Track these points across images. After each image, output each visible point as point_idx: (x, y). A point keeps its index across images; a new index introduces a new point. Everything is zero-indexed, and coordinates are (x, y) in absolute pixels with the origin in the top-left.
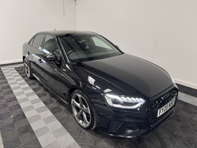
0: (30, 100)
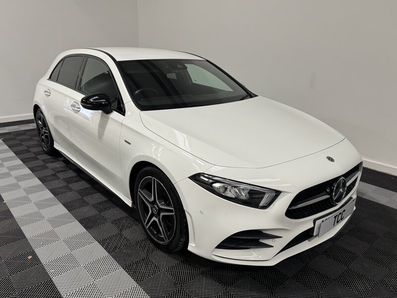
0: (33, 201)
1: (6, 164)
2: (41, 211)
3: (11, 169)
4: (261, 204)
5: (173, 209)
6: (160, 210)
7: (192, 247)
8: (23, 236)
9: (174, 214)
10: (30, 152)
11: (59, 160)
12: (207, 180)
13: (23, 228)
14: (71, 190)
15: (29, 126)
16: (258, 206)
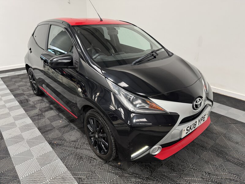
0: (18, 126)
1: (4, 98)
2: (22, 134)
3: (6, 102)
13: (9, 148)
15: (21, 72)
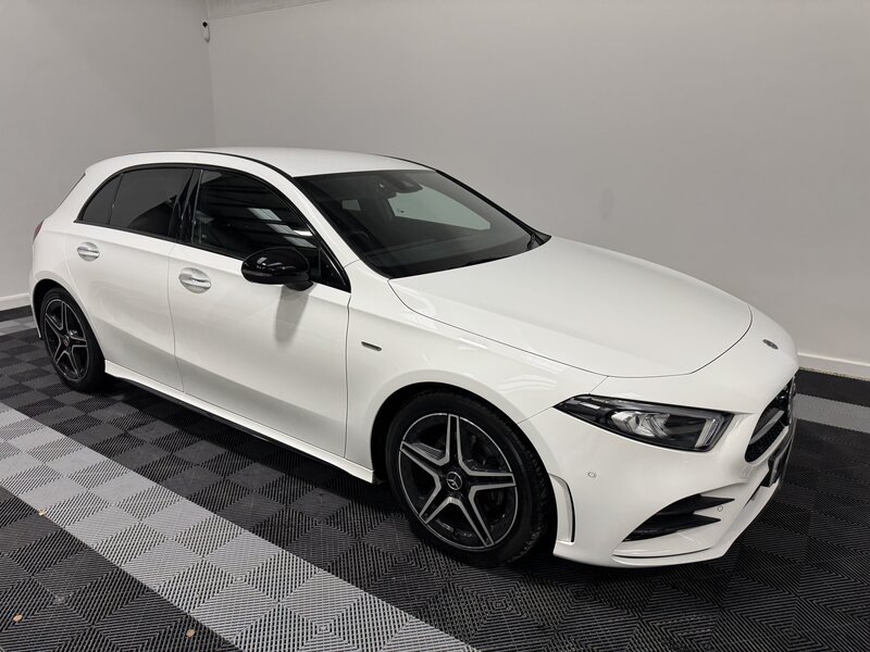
2: (145, 521)
4: (700, 442)
5: (512, 475)
6: (469, 481)
7: (563, 548)
8: (140, 588)
9: (514, 484)
10: (28, 389)
11: (115, 402)
12: (597, 408)
13: (126, 568)
14: (187, 464)
16: (693, 447)
